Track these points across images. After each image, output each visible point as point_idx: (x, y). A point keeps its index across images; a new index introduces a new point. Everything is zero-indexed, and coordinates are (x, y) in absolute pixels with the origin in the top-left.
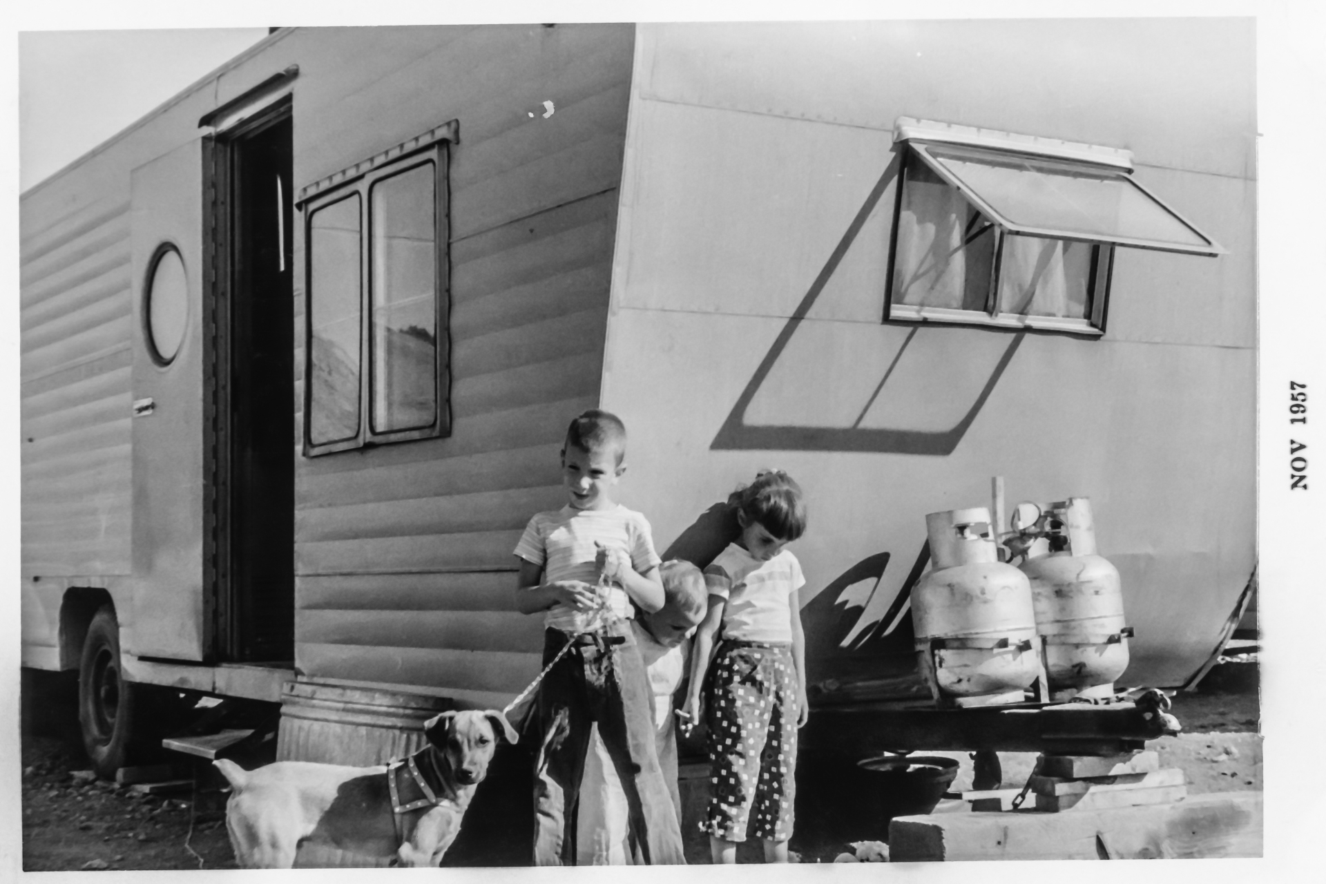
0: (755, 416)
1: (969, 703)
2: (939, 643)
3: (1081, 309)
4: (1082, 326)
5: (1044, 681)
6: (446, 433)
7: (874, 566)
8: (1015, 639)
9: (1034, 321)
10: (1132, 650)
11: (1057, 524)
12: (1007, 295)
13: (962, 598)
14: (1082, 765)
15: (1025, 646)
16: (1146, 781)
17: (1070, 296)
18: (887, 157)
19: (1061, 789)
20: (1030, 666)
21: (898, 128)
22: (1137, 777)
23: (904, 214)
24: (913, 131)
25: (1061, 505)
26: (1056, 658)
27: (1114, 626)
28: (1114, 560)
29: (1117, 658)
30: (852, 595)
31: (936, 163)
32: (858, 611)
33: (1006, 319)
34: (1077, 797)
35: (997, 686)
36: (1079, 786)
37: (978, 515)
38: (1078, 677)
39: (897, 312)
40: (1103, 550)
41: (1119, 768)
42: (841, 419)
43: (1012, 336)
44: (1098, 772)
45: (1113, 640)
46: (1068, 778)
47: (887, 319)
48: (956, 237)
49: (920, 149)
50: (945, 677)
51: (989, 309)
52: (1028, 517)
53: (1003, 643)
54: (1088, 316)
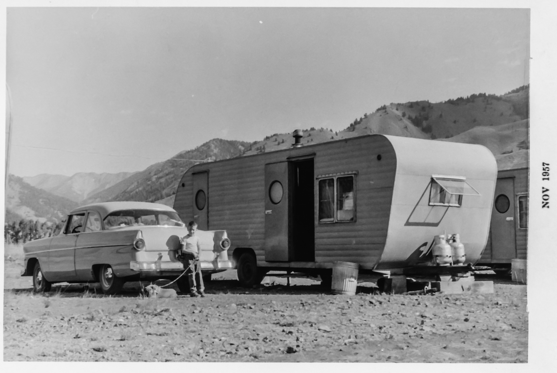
0: (410, 221)
1: (442, 265)
2: (437, 256)
3: (457, 202)
4: (457, 205)
5: (452, 263)
6: (356, 221)
7: (425, 244)
8: (449, 255)
9: (451, 205)
10: (466, 258)
11: (454, 238)
12: (446, 200)
13: (440, 249)
14: (459, 275)
15: (450, 257)
16: (468, 278)
17: (456, 200)
18: (429, 180)
19: (456, 278)
20: (450, 260)
21: (431, 176)
22: (467, 277)
23: (432, 188)
24: (434, 176)
25: (455, 235)
26: (454, 259)
27: (463, 254)
28: (463, 244)
29: (463, 259)
30: (422, 249)
31: (437, 181)
32: (423, 251)
33: (446, 204)
34: (458, 280)
35: (446, 263)
36: (458, 278)
37: (442, 236)
38: (457, 262)
39: (431, 204)
40: (461, 241)
41: (465, 275)
42: (422, 221)
43: (447, 207)
44: (461, 276)
45: (463, 256)
46: (457, 276)
47: (429, 205)
48: (439, 192)
49: (435, 179)
50: (438, 261)
51: (444, 203)
52: (450, 236)
53: (447, 256)
54: (458, 203)
